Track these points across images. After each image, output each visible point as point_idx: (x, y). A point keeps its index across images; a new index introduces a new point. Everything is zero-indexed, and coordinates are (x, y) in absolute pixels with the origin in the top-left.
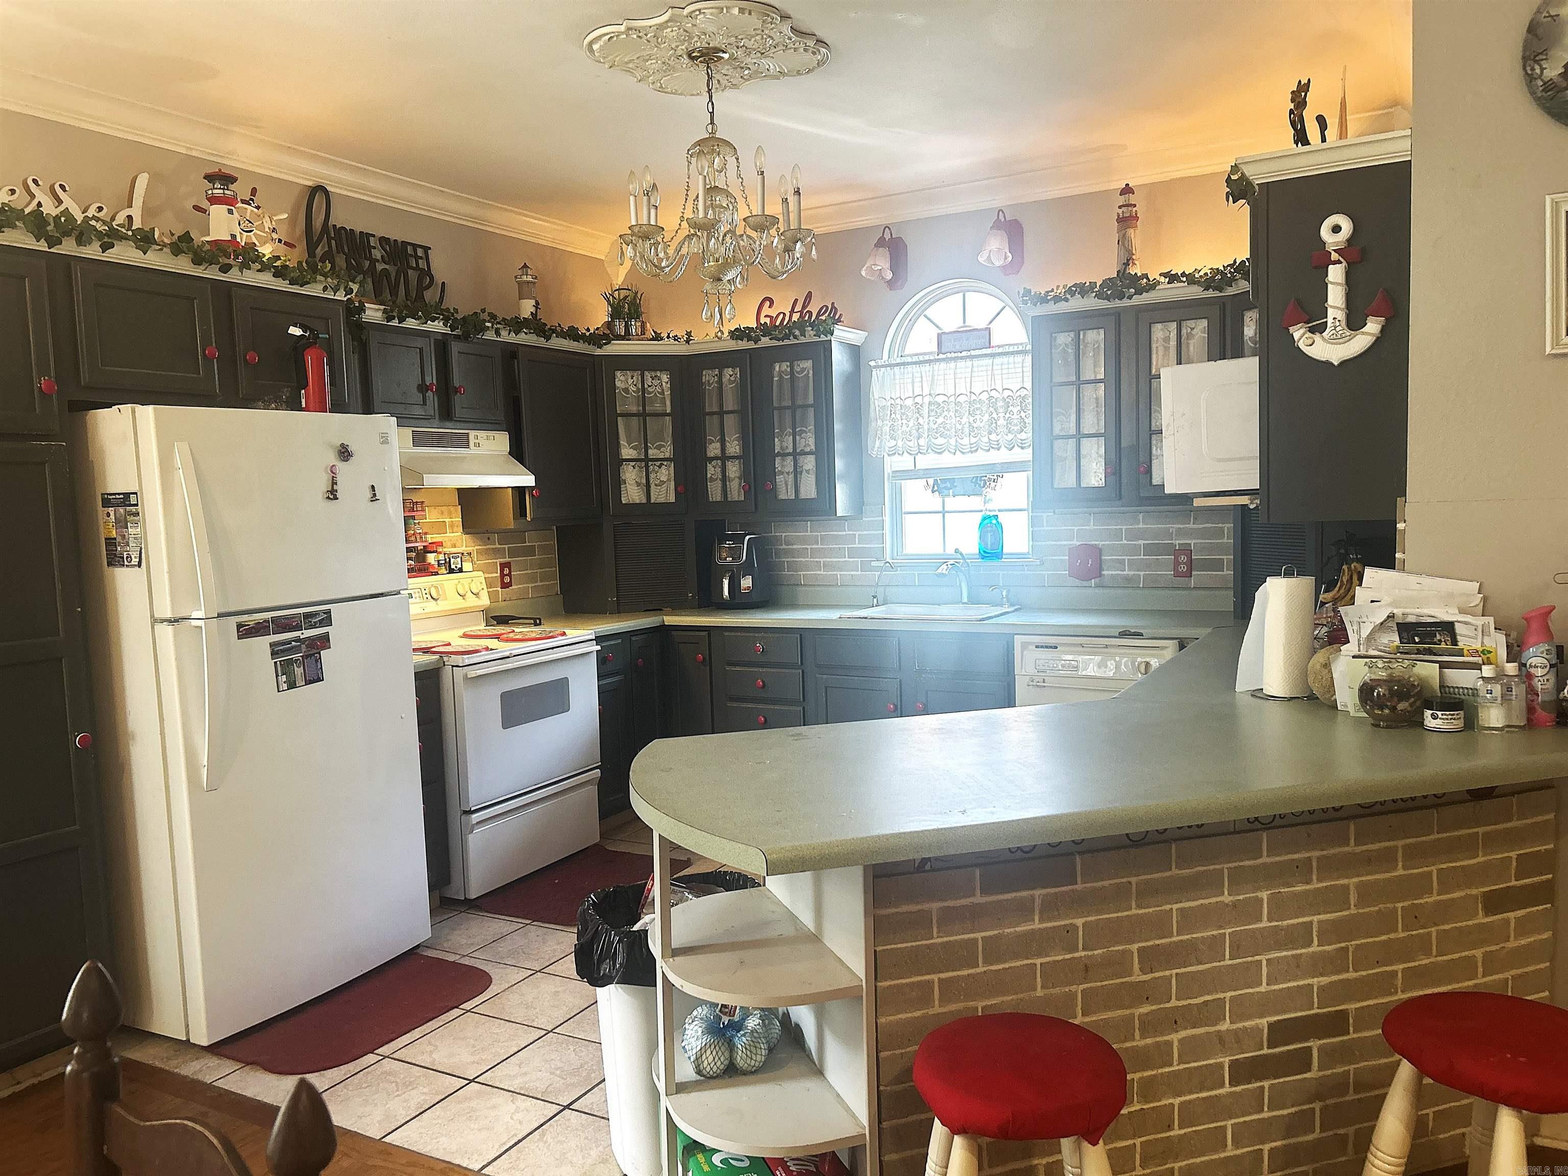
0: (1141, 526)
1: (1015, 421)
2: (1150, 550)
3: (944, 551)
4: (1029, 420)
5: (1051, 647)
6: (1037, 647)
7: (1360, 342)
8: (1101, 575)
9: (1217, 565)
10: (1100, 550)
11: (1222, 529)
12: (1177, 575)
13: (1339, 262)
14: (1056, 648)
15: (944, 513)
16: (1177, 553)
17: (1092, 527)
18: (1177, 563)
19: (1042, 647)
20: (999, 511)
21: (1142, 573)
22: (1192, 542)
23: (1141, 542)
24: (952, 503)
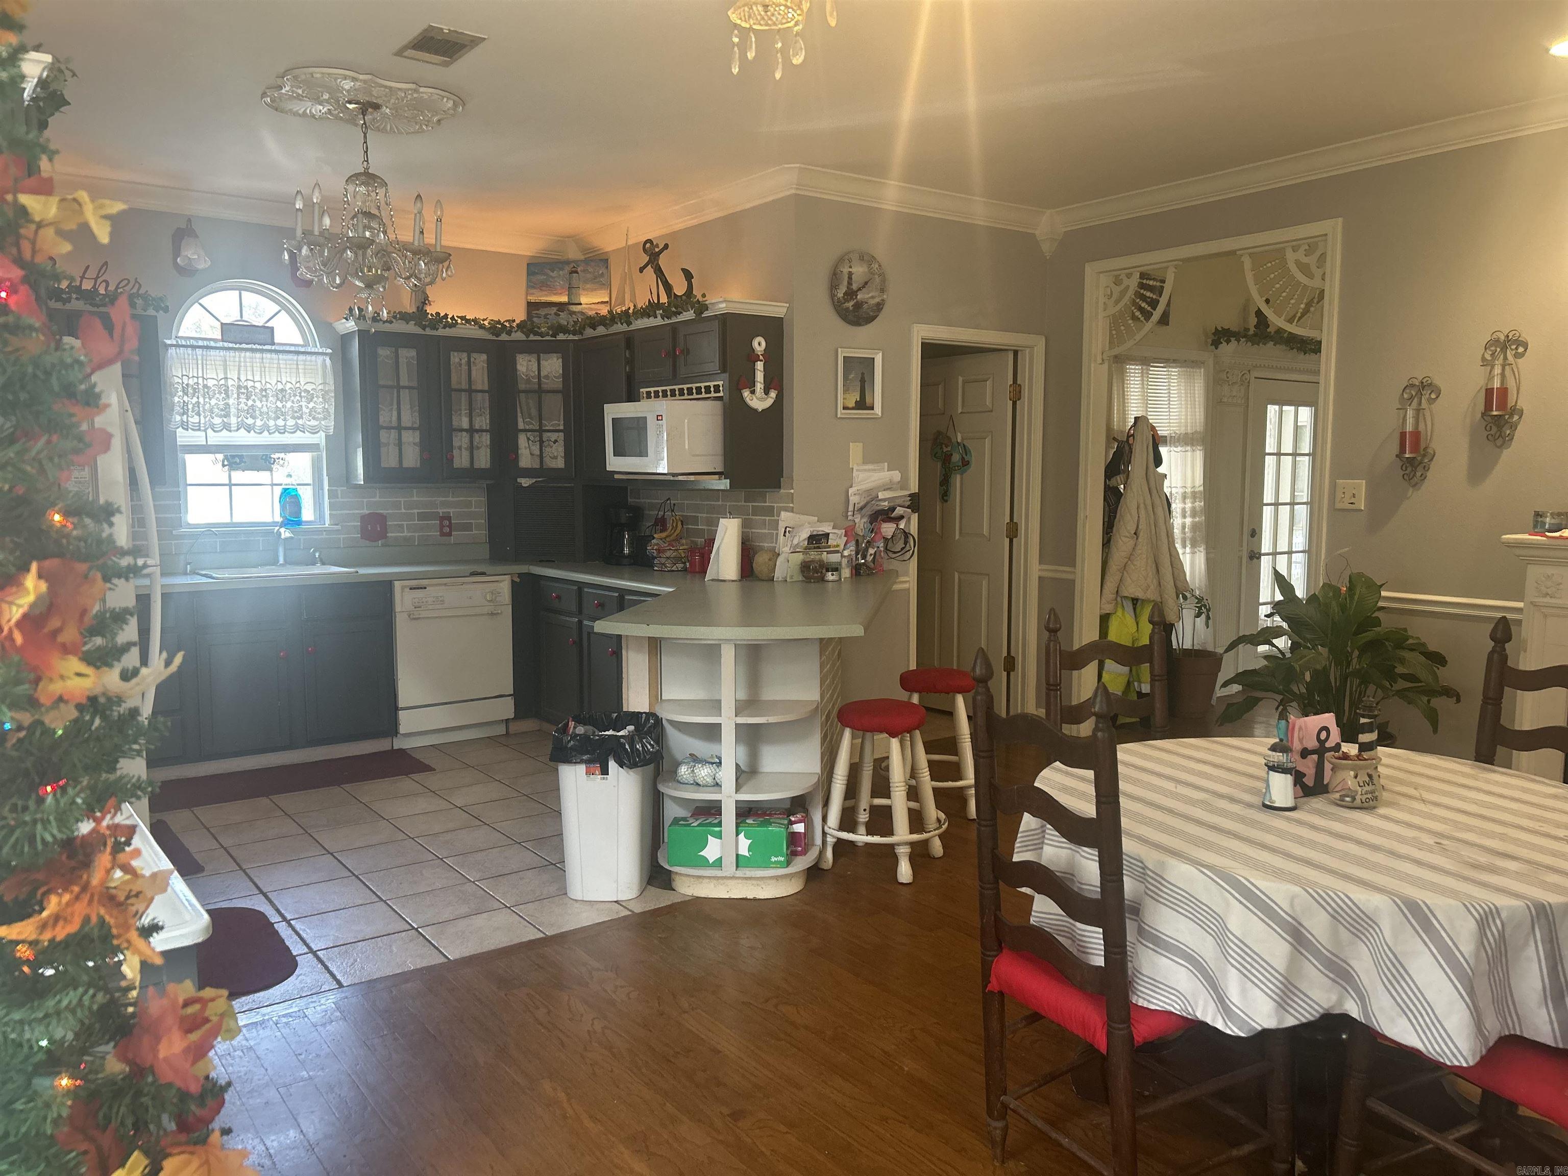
0: (415, 499)
1: (319, 410)
2: (422, 516)
3: (231, 520)
4: (332, 411)
5: (421, 588)
6: (411, 589)
7: (769, 402)
8: (386, 537)
9: (467, 527)
10: (386, 517)
11: (471, 502)
12: (443, 534)
13: (761, 361)
14: (425, 588)
15: (230, 485)
16: (442, 519)
17: (377, 499)
18: (442, 526)
19: (415, 588)
20: (298, 485)
21: (417, 534)
22: (451, 510)
23: (416, 511)
24: (239, 476)
